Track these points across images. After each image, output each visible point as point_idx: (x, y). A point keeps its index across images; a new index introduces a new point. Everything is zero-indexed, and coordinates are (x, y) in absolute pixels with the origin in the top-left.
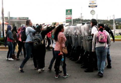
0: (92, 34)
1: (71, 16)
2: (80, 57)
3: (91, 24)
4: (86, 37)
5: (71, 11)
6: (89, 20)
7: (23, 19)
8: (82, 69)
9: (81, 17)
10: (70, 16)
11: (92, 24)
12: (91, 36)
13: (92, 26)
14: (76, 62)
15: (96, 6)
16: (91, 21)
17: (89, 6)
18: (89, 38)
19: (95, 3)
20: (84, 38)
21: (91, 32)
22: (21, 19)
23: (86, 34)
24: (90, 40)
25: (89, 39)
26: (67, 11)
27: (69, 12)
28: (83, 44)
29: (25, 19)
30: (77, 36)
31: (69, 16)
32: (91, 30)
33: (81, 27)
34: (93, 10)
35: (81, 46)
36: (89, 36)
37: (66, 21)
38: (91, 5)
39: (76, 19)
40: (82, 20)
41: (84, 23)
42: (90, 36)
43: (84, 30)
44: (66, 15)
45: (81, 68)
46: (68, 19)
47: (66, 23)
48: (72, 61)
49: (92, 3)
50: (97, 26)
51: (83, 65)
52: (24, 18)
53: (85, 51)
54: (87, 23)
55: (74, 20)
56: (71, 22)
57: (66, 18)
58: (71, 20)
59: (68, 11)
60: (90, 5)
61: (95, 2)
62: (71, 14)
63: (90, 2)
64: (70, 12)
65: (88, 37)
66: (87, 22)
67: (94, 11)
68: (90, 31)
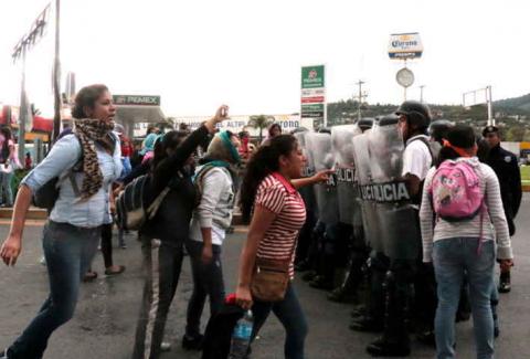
0: (404, 173)
1: (322, 92)
2: (348, 274)
3: (401, 128)
4: (376, 188)
5: (320, 71)
6: (390, 108)
7: (140, 104)
8: (357, 335)
9: (361, 96)
10: (317, 92)
11: (403, 124)
12: (402, 185)
13: (408, 136)
14: (331, 295)
15: (418, 54)
16: (398, 114)
17: (392, 55)
18: (389, 192)
19: (415, 43)
20: (369, 192)
21: (399, 165)
22: (132, 103)
23: (378, 172)
24: (398, 201)
25: (390, 198)
26: (306, 71)
27: (313, 75)
28: (364, 216)
29: (147, 101)
30: (331, 177)
31: (313, 93)
32: (401, 154)
33: (355, 139)
34: (405, 69)
35: (354, 224)
36: (390, 183)
37: (303, 109)
38: (399, 49)
39: (343, 102)
40: (364, 107)
41: (367, 119)
42: (396, 182)
43: (370, 152)
44: (303, 87)
45: (354, 328)
46: (312, 101)
47: (303, 117)
48: (312, 286)
49: (401, 44)
50: (428, 138)
51: (362, 318)
52: (142, 97)
53: (373, 253)
54: (383, 123)
55: (331, 107)
56: (322, 114)
57: (303, 101)
58: (322, 106)
59: (311, 75)
60: (393, 50)
61: (412, 38)
62: (323, 85)
63: (396, 38)
64: (318, 76)
65: (388, 186)
66: (381, 117)
67: (410, 72)
68: (394, 158)
